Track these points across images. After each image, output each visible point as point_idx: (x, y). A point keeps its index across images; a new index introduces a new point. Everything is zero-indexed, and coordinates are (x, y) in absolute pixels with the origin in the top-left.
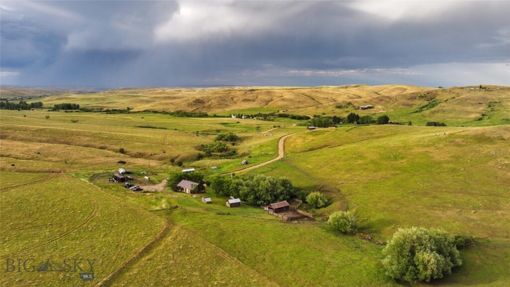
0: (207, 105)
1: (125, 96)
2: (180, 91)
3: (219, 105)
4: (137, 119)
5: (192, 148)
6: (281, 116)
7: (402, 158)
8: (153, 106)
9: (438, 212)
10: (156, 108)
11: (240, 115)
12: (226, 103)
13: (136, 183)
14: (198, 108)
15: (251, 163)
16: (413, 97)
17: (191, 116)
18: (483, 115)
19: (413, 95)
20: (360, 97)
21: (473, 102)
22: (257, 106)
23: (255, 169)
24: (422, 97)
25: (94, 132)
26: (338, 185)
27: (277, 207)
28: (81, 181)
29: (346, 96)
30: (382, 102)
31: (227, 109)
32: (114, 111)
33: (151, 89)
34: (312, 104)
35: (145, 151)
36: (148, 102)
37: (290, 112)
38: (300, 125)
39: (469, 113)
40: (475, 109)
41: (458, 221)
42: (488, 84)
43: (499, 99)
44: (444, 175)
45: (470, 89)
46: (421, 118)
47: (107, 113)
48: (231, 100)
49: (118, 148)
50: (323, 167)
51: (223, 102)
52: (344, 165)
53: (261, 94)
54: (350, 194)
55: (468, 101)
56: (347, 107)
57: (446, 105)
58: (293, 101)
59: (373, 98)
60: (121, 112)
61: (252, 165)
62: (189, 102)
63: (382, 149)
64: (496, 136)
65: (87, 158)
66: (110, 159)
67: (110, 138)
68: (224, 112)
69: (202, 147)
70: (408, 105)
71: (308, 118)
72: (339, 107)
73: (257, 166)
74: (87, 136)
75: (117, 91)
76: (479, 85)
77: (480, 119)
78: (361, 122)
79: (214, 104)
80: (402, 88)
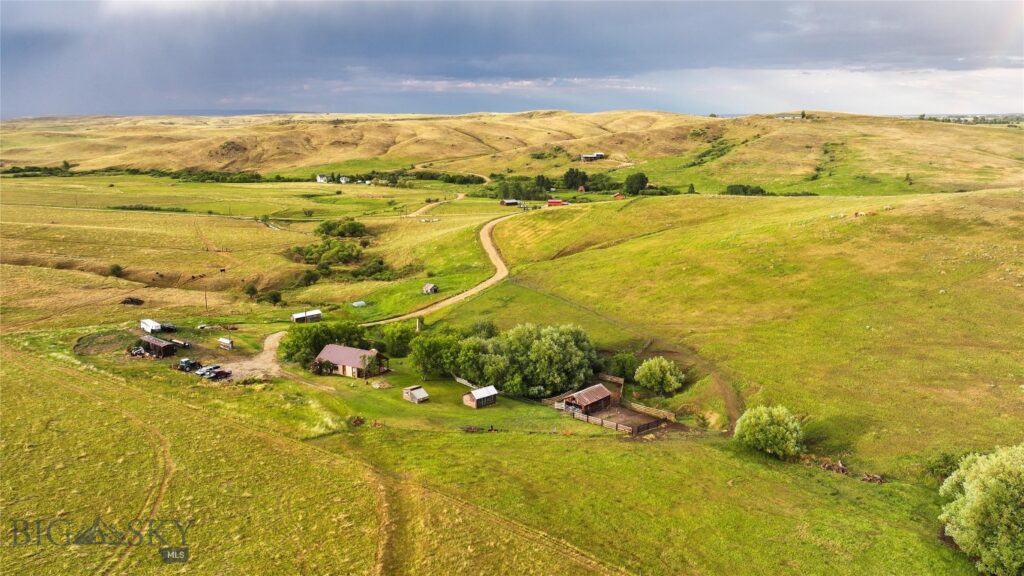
0: (253, 153)
1: (50, 136)
2: (171, 124)
3: (280, 154)
4: (98, 188)
5: (280, 257)
6: (421, 176)
7: (797, 270)
8: (124, 159)
9: (948, 391)
10: (134, 162)
11: (336, 176)
12: (294, 150)
13: (202, 355)
14: (233, 162)
15: (446, 290)
16: (681, 135)
17: (224, 180)
18: (818, 170)
19: (680, 132)
20: (572, 136)
21: (796, 145)
22: (365, 156)
23: (461, 305)
24: (698, 135)
25: (29, 225)
26: (684, 336)
27: (589, 402)
28: (55, 359)
29: (544, 135)
30: (622, 146)
31: (301, 164)
32: (32, 172)
33: (104, 120)
34: (480, 150)
35: (176, 270)
36: (108, 149)
37: (439, 167)
38: (475, 196)
39: (791, 165)
40: (801, 157)
41: (1004, 410)
42: (815, 110)
43: (840, 139)
44: (909, 305)
45: (784, 118)
46: (706, 176)
47: (16, 177)
48: (305, 143)
49: (105, 264)
50: (624, 296)
51: (289, 149)
52: (671, 287)
53: (370, 130)
54: (726, 358)
55: (786, 142)
56: (555, 157)
57: (747, 150)
58: (438, 143)
59: (605, 138)
60: (50, 172)
61: (449, 293)
62: (211, 148)
63: (735, 250)
64: (969, 218)
65: (41, 294)
66: (99, 295)
67: (75, 240)
68: (295, 171)
69: (297, 254)
70: (674, 151)
71: (481, 181)
72: (539, 157)
73: (462, 297)
74: (13, 237)
75: (20, 125)
76: (798, 109)
77: (815, 178)
78: (592, 187)
79: (270, 153)
80: (647, 117)
